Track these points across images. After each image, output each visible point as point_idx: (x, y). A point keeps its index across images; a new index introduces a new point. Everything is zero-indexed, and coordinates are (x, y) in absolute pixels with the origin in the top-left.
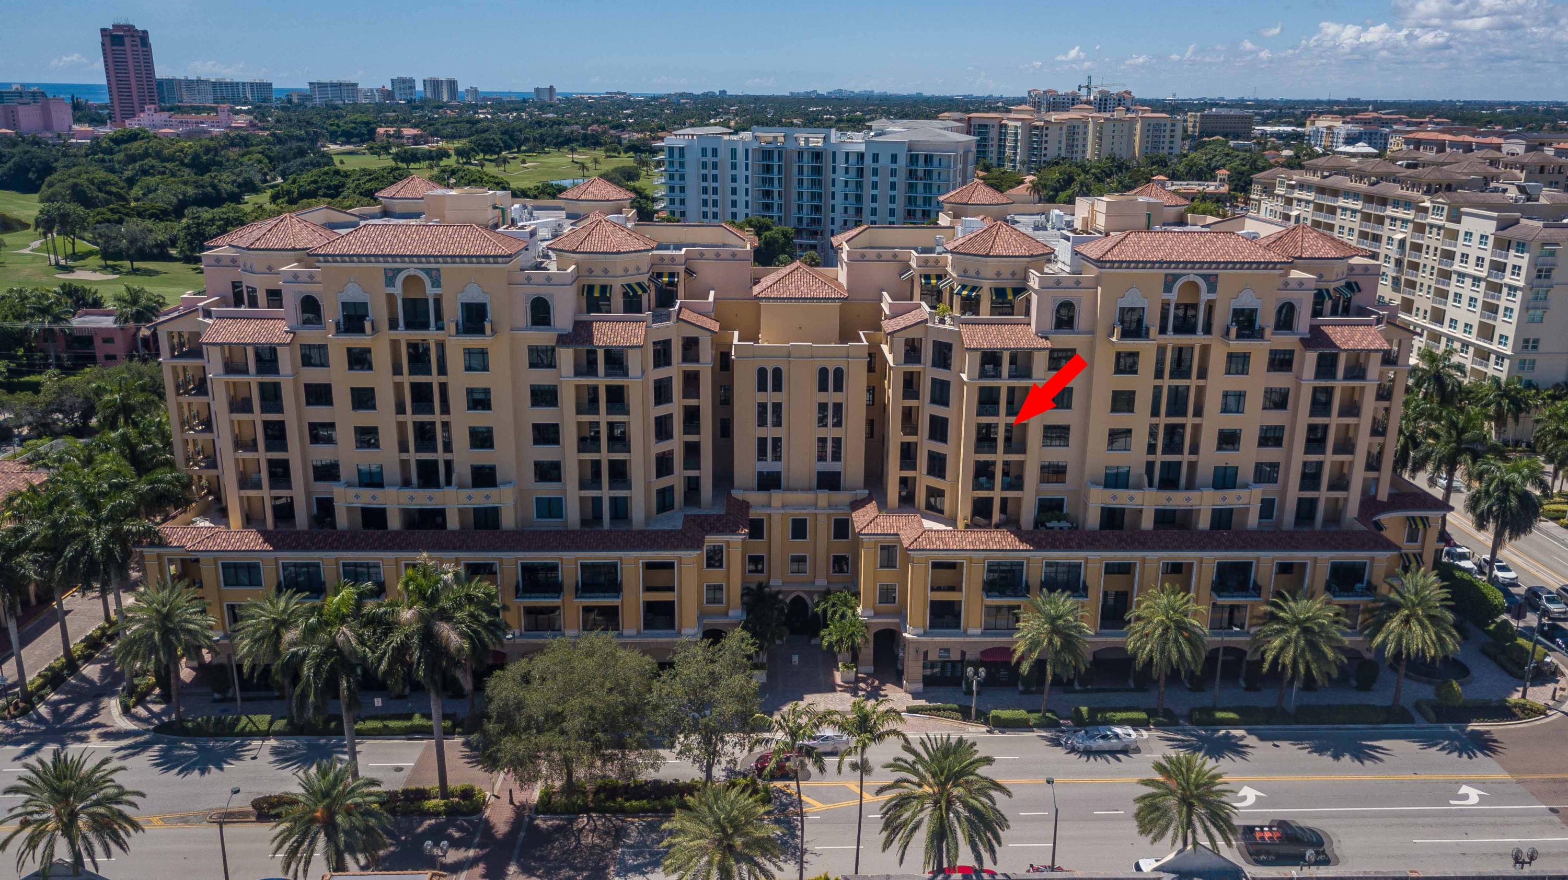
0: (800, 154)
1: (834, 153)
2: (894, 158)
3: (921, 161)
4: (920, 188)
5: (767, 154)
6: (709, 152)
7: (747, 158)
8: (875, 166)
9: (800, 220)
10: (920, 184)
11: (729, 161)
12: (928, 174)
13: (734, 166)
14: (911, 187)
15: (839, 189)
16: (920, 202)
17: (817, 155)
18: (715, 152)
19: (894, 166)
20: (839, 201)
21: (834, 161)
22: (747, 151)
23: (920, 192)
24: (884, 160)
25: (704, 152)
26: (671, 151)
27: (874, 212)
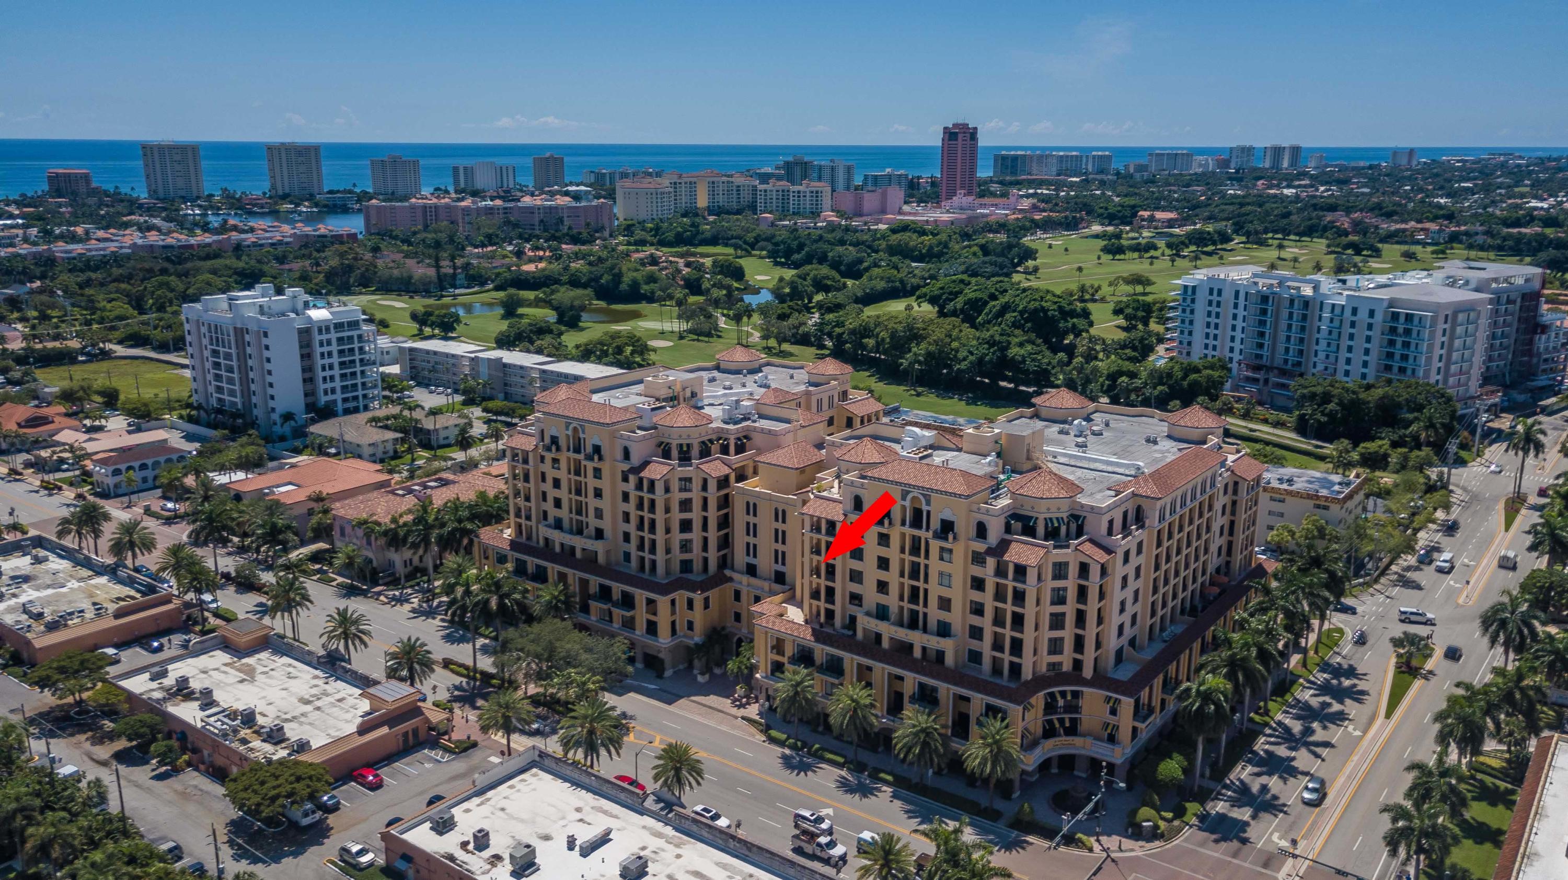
0: (1292, 301)
1: (1322, 303)
2: (1372, 313)
3: (1402, 319)
4: (1399, 345)
5: (1265, 299)
6: (1215, 292)
7: (1247, 301)
8: (1354, 318)
9: (1286, 361)
10: (1399, 341)
11: (1233, 301)
12: (1408, 332)
13: (1236, 306)
14: (1389, 343)
15: (1323, 337)
16: (1396, 357)
17: (1306, 303)
18: (1220, 292)
19: (1371, 321)
20: (1321, 348)
21: (1321, 309)
22: (1248, 294)
23: (1398, 351)
24: (1363, 315)
25: (1211, 291)
26: (1186, 287)
27: (1348, 361)
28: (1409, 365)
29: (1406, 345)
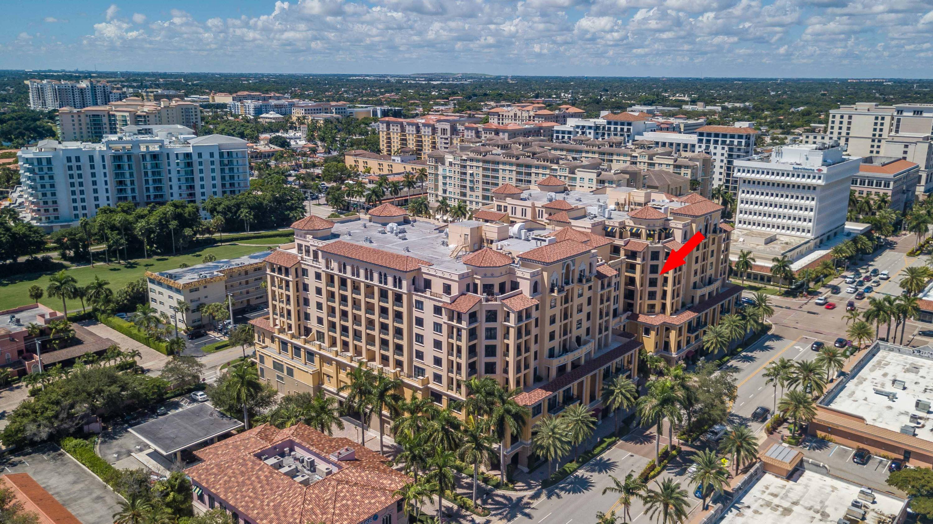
0: (144, 157)
1: (168, 154)
2: (212, 155)
3: (226, 155)
4: (227, 171)
5: (117, 158)
6: (73, 159)
7: (103, 160)
8: (200, 160)
9: (149, 197)
10: (227, 169)
11: (89, 164)
12: (230, 162)
13: (92, 167)
14: (222, 170)
15: (174, 175)
16: (227, 178)
17: (155, 156)
18: (78, 159)
19: (212, 159)
20: (175, 183)
21: (168, 158)
22: (103, 157)
23: (228, 173)
24: (206, 156)
25: (69, 159)
26: (39, 160)
27: (202, 187)
28: (236, 181)
29: (231, 170)
